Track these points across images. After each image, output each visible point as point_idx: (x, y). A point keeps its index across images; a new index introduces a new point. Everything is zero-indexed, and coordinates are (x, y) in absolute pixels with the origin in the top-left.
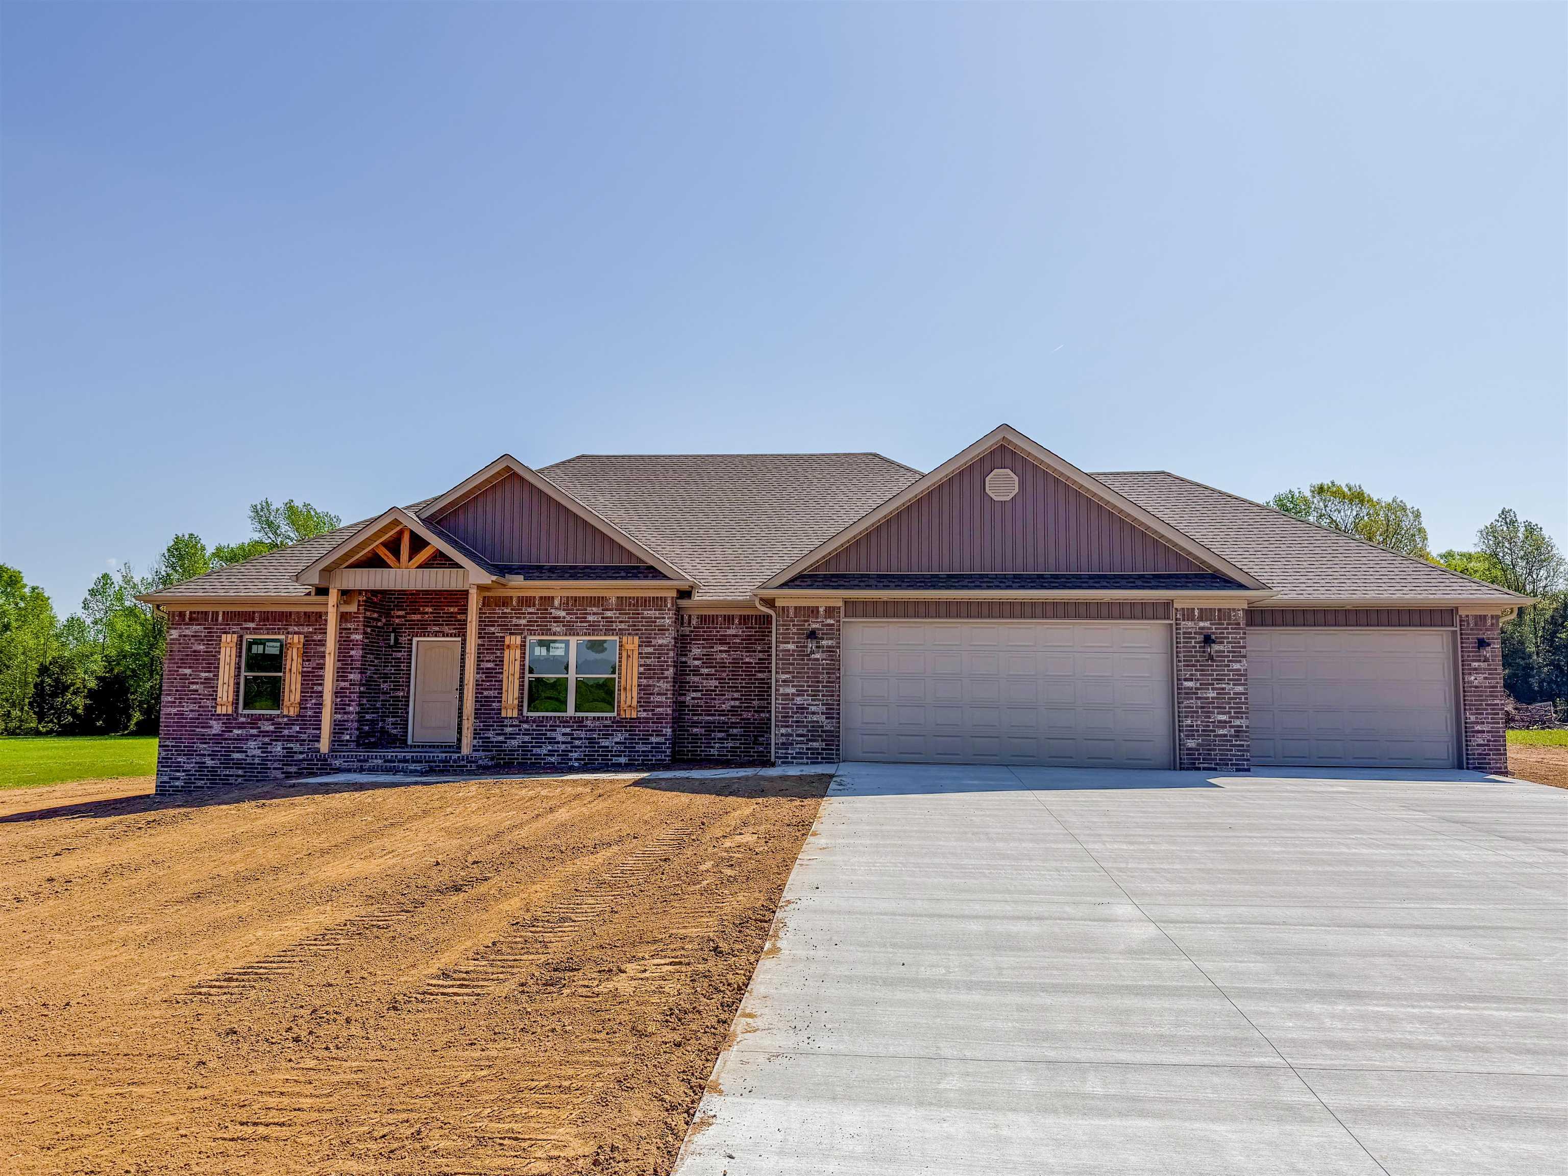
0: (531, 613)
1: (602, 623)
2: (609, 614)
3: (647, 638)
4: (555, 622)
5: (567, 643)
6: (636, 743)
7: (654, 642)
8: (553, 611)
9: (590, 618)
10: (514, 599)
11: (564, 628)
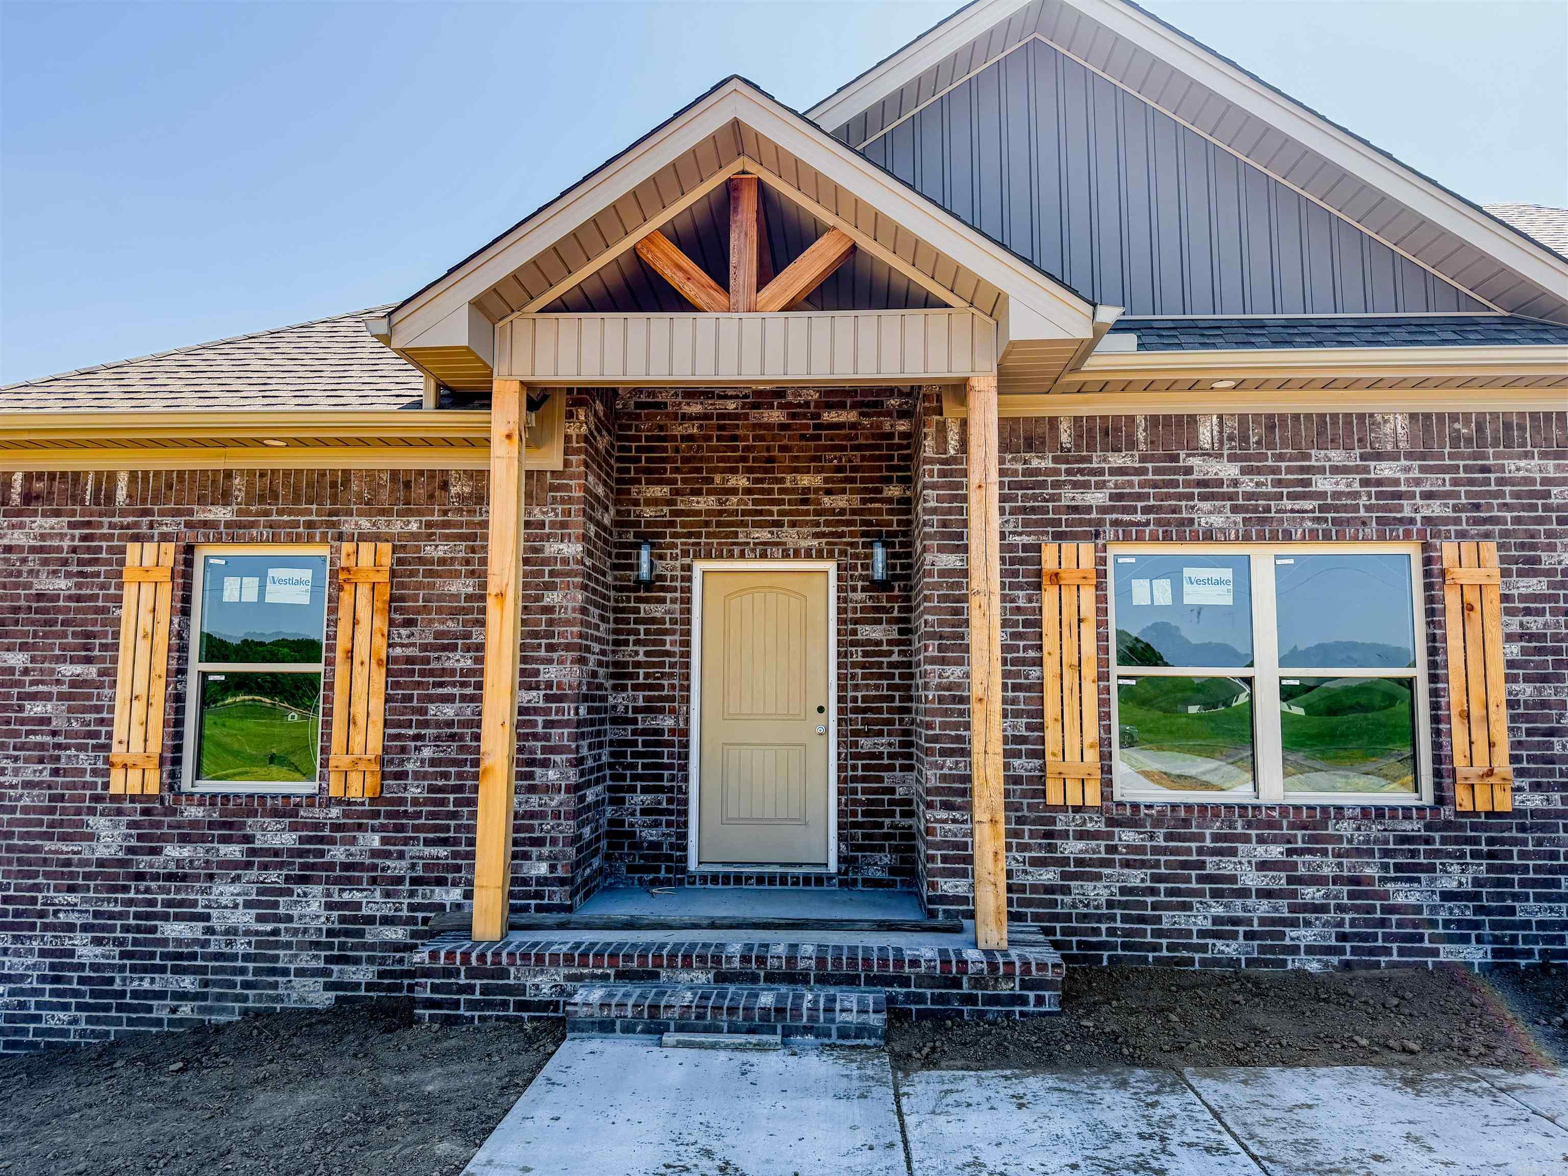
0: (1121, 471)
1: (1364, 500)
2: (1385, 470)
3: (1522, 546)
4: (1204, 497)
5: (1242, 567)
6: (1515, 897)
7: (1547, 560)
8: (1195, 462)
9: (1323, 484)
10: (1064, 426)
11: (1239, 518)
